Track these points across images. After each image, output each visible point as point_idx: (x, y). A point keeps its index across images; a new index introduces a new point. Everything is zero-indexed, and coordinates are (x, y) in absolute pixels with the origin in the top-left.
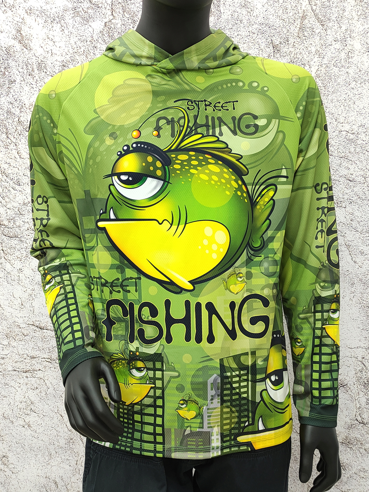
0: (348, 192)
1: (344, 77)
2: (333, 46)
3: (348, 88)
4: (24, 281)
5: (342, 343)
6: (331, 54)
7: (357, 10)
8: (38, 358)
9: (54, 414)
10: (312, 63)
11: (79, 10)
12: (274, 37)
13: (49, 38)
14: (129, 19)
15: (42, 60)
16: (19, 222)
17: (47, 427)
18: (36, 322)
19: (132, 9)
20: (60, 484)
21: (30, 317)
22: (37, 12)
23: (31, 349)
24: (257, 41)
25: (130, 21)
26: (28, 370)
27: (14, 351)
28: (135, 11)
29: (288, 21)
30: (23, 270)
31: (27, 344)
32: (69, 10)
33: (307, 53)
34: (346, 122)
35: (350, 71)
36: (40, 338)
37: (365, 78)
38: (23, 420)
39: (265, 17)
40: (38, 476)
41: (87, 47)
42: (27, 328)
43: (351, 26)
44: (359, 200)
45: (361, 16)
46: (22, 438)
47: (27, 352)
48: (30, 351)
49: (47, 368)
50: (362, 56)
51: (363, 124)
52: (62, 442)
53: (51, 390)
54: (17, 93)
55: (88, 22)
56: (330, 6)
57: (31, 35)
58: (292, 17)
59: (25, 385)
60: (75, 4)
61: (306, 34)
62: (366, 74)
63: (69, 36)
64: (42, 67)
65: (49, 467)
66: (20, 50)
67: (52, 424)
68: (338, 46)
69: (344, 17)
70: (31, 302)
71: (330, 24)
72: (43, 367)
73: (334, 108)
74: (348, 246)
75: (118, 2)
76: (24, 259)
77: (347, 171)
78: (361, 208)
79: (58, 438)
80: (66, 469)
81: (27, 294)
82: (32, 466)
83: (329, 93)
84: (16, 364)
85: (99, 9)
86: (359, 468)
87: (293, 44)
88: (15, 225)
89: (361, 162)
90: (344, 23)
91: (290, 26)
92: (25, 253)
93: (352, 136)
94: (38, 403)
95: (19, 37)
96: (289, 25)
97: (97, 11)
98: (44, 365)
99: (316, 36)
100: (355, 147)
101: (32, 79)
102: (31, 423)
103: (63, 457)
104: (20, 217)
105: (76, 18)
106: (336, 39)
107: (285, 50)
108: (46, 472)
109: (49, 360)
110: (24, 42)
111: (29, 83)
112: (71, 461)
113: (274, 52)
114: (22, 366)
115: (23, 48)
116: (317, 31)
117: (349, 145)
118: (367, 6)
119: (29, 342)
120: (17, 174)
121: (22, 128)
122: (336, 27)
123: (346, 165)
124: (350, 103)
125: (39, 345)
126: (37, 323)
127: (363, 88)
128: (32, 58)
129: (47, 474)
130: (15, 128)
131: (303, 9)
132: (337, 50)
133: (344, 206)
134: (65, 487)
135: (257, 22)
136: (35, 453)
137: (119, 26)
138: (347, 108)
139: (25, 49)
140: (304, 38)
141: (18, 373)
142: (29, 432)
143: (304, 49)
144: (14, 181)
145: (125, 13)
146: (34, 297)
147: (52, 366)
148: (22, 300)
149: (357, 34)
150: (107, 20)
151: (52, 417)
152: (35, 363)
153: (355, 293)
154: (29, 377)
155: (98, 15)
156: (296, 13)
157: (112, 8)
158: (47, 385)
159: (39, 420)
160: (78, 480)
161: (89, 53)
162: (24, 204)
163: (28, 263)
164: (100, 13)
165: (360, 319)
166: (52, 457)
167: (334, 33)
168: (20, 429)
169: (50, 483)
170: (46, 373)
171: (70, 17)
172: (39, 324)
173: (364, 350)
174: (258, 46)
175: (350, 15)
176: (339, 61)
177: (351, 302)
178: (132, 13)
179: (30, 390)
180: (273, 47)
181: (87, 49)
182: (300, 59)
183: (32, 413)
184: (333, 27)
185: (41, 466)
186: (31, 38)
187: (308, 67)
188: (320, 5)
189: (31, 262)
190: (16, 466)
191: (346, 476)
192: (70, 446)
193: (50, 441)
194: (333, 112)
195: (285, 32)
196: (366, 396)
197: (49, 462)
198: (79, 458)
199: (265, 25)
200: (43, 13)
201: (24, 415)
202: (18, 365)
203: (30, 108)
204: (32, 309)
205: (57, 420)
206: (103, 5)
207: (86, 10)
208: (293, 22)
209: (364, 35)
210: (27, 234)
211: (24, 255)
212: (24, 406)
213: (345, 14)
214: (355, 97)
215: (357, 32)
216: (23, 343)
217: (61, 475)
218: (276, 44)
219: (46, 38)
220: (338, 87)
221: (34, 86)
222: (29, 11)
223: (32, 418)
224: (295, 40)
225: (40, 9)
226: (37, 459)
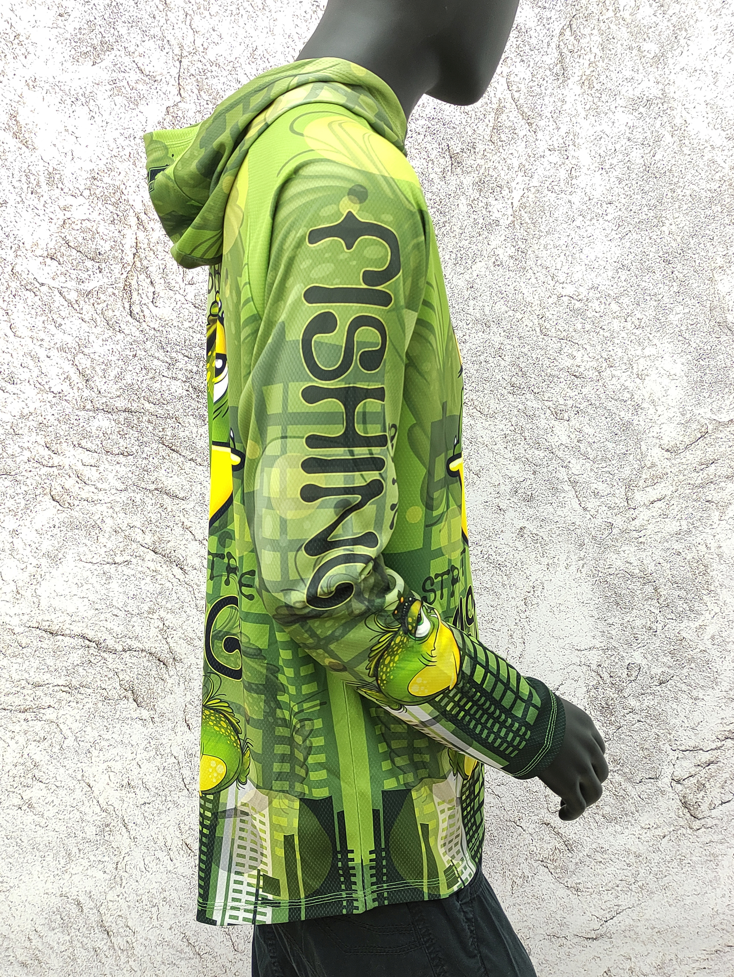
0: (572, 394)
1: (565, 208)
2: (546, 159)
3: (571, 227)
4: (21, 551)
5: (566, 643)
6: (543, 171)
7: (583, 101)
8: (47, 686)
9: (75, 782)
10: (513, 184)
11: (122, 84)
12: (452, 141)
13: (67, 131)
14: (209, 102)
15: (55, 167)
16: (12, 448)
17: (64, 807)
18: (44, 623)
19: (213, 87)
20: (87, 904)
21: (33, 615)
22: (47, 86)
23: (33, 670)
24: (425, 145)
25: (211, 106)
26: (28, 707)
27: (3, 674)
28: (219, 89)
29: (474, 115)
30: (19, 531)
31: (26, 662)
32: (104, 84)
33: (505, 168)
34: (568, 281)
35: (574, 198)
36: (50, 650)
37: (598, 211)
38: (19, 797)
39: (437, 108)
40: (47, 893)
41: (135, 147)
42: (26, 634)
43: (575, 127)
44: (590, 407)
45: (590, 111)
46: (17, 828)
47: (26, 676)
48: (32, 673)
49: (64, 702)
50: (592, 175)
51: (596, 286)
52: (91, 831)
53: (70, 742)
54: (9, 223)
55: (137, 105)
56: (541, 94)
57: (35, 124)
58: (481, 109)
59: (23, 735)
60: (114, 74)
61: (503, 137)
62: (599, 204)
63: (104, 128)
64: (56, 179)
65: (67, 876)
66: (15, 149)
67: (72, 802)
68: (555, 158)
69: (563, 112)
70: (33, 587)
71: (542, 123)
72: (55, 700)
73: (550, 258)
74: (574, 483)
75: (189, 74)
76: (22, 512)
77: (572, 361)
78: (593, 421)
79: (83, 825)
80: (97, 878)
81: (26, 574)
82: (35, 877)
83: (541, 234)
84: (7, 698)
85: (156, 83)
86: (594, 846)
87: (482, 152)
88: (4, 454)
89: (593, 346)
90: (565, 121)
91: (478, 124)
92: (23, 502)
93: (578, 305)
94: (47, 764)
95: (14, 126)
96: (476, 121)
97: (152, 87)
98: (58, 697)
99: (520, 140)
100: (583, 321)
101: (36, 200)
102: (34, 801)
103: (92, 858)
104: (14, 439)
105: (116, 98)
106: (552, 147)
107: (470, 162)
108: (61, 885)
109: (67, 689)
110: (22, 135)
111: (32, 207)
112: (106, 864)
113: (452, 164)
114: (17, 701)
115: (21, 145)
116: (521, 134)
117: (573, 319)
118: (600, 96)
119: (31, 659)
120: (10, 364)
121: (19, 285)
122: (550, 128)
123: (570, 351)
124: (574, 251)
125: (48, 664)
126: (45, 625)
127: (595, 227)
128: (37, 163)
129: (64, 890)
130: (6, 284)
131: (498, 96)
132: (553, 165)
133: (566, 417)
134: (95, 911)
135: (425, 116)
136: (42, 853)
137: (191, 114)
138: (570, 258)
139: (24, 147)
140: (501, 143)
141: (9, 714)
142: (29, 818)
143: (501, 162)
144: (4, 376)
145: (202, 93)
146: (40, 579)
147: (72, 699)
148: (18, 585)
149: (584, 140)
150: (171, 103)
151: (72, 788)
152: (42, 694)
153: (585, 560)
154: (30, 719)
155: (155, 93)
156: (486, 103)
157: (179, 84)
158: (63, 733)
159: (49, 795)
160: (118, 896)
161: (139, 157)
162: (22, 416)
163: (29, 519)
164: (158, 90)
165: (594, 603)
166: (73, 858)
167: (548, 138)
168: (14, 812)
169: (68, 905)
170: (61, 712)
171: (106, 97)
172: (49, 626)
173: (601, 652)
174: (426, 154)
175: (573, 109)
176: (556, 183)
177: (579, 575)
178: (215, 94)
179: (32, 742)
180: (451, 157)
181: (135, 152)
182: (494, 178)
183: (35, 783)
184: (547, 128)
185: (52, 876)
186: (37, 130)
187: (507, 190)
188: (525, 91)
189: (34, 518)
190: (5, 880)
191: (573, 861)
192: (106, 838)
193: (69, 830)
194: (548, 264)
195: (470, 133)
196: (604, 729)
197: (67, 868)
198: (122, 857)
199: (436, 120)
200: (56, 87)
201: (20, 787)
202: (10, 699)
203: (33, 249)
204: (35, 600)
205: (82, 793)
206: (163, 78)
207: (134, 85)
208: (482, 117)
209: (596, 142)
210: (27, 468)
211: (22, 505)
212: (22, 771)
213: (565, 107)
214: (582, 242)
215: (584, 138)
216: (19, 660)
217: (88, 889)
218: (455, 152)
219: (63, 130)
220: (555, 224)
221: (41, 212)
222: (32, 84)
223: (36, 793)
224: (487, 147)
225: (51, 80)
226: (45, 864)
